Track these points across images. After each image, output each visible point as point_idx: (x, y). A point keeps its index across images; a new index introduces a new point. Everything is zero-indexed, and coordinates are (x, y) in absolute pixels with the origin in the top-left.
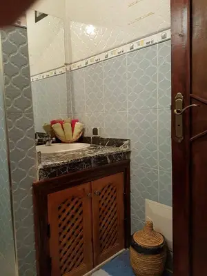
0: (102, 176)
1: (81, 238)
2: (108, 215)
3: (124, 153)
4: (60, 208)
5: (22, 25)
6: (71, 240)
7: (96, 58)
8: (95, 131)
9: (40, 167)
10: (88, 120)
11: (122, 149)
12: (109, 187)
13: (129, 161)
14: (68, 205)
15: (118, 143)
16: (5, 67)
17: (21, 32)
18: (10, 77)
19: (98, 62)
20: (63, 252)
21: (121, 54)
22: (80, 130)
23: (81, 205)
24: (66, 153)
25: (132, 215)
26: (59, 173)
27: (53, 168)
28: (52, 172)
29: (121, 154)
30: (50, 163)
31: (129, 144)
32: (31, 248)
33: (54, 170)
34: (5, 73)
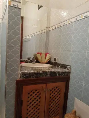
0: (53, 82)
1: (39, 109)
2: (55, 101)
3: (67, 72)
4: (29, 93)
5: (19, 7)
6: (33, 110)
7: (60, 25)
8: (55, 60)
9: (21, 73)
10: (53, 54)
11: (66, 70)
12: (56, 88)
13: (69, 77)
14: (34, 93)
15: (65, 66)
16: (8, 26)
17: (18, 10)
18: (11, 30)
19: (61, 26)
20: (29, 114)
21: (71, 22)
22: (48, 58)
23: (40, 94)
24: (38, 68)
25: (68, 104)
26: (30, 77)
27: (27, 74)
28: (26, 76)
29: (65, 72)
30: (25, 72)
31: (70, 68)
32: (13, 109)
33: (28, 75)
34: (8, 29)
